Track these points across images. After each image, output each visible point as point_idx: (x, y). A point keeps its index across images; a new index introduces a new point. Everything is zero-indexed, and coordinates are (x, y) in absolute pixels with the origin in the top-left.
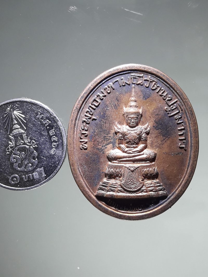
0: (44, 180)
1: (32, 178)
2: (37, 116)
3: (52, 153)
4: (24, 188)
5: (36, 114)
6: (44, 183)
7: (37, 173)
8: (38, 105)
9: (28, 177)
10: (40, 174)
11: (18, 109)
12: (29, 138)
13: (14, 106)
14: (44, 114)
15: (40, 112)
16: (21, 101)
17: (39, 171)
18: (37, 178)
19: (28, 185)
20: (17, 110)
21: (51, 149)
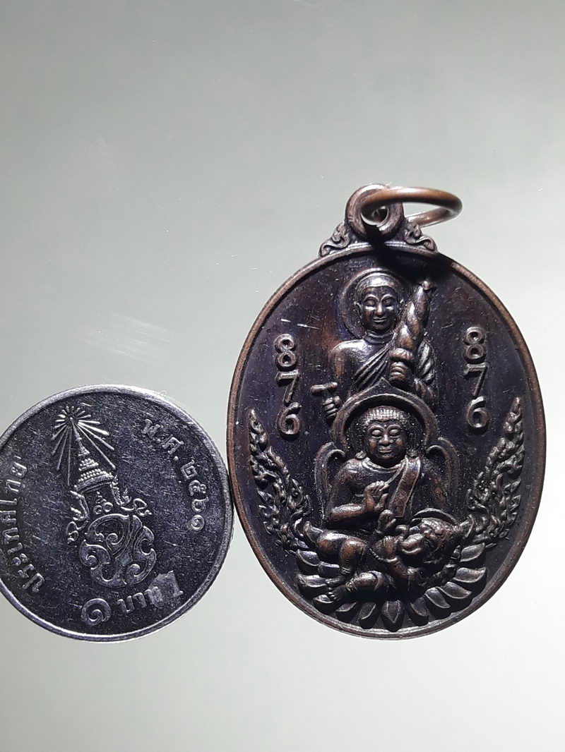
0: (179, 606)
1: (145, 605)
2: (143, 429)
3: (195, 528)
4: (125, 634)
5: (141, 423)
6: (180, 613)
7: (156, 587)
8: (144, 399)
9: (134, 600)
10: (166, 589)
11: (90, 416)
12: (126, 492)
13: (76, 408)
14: (163, 421)
15: (149, 418)
16: (96, 393)
17: (163, 582)
18: (158, 603)
19: (134, 625)
20: (85, 417)
21: (191, 518)
